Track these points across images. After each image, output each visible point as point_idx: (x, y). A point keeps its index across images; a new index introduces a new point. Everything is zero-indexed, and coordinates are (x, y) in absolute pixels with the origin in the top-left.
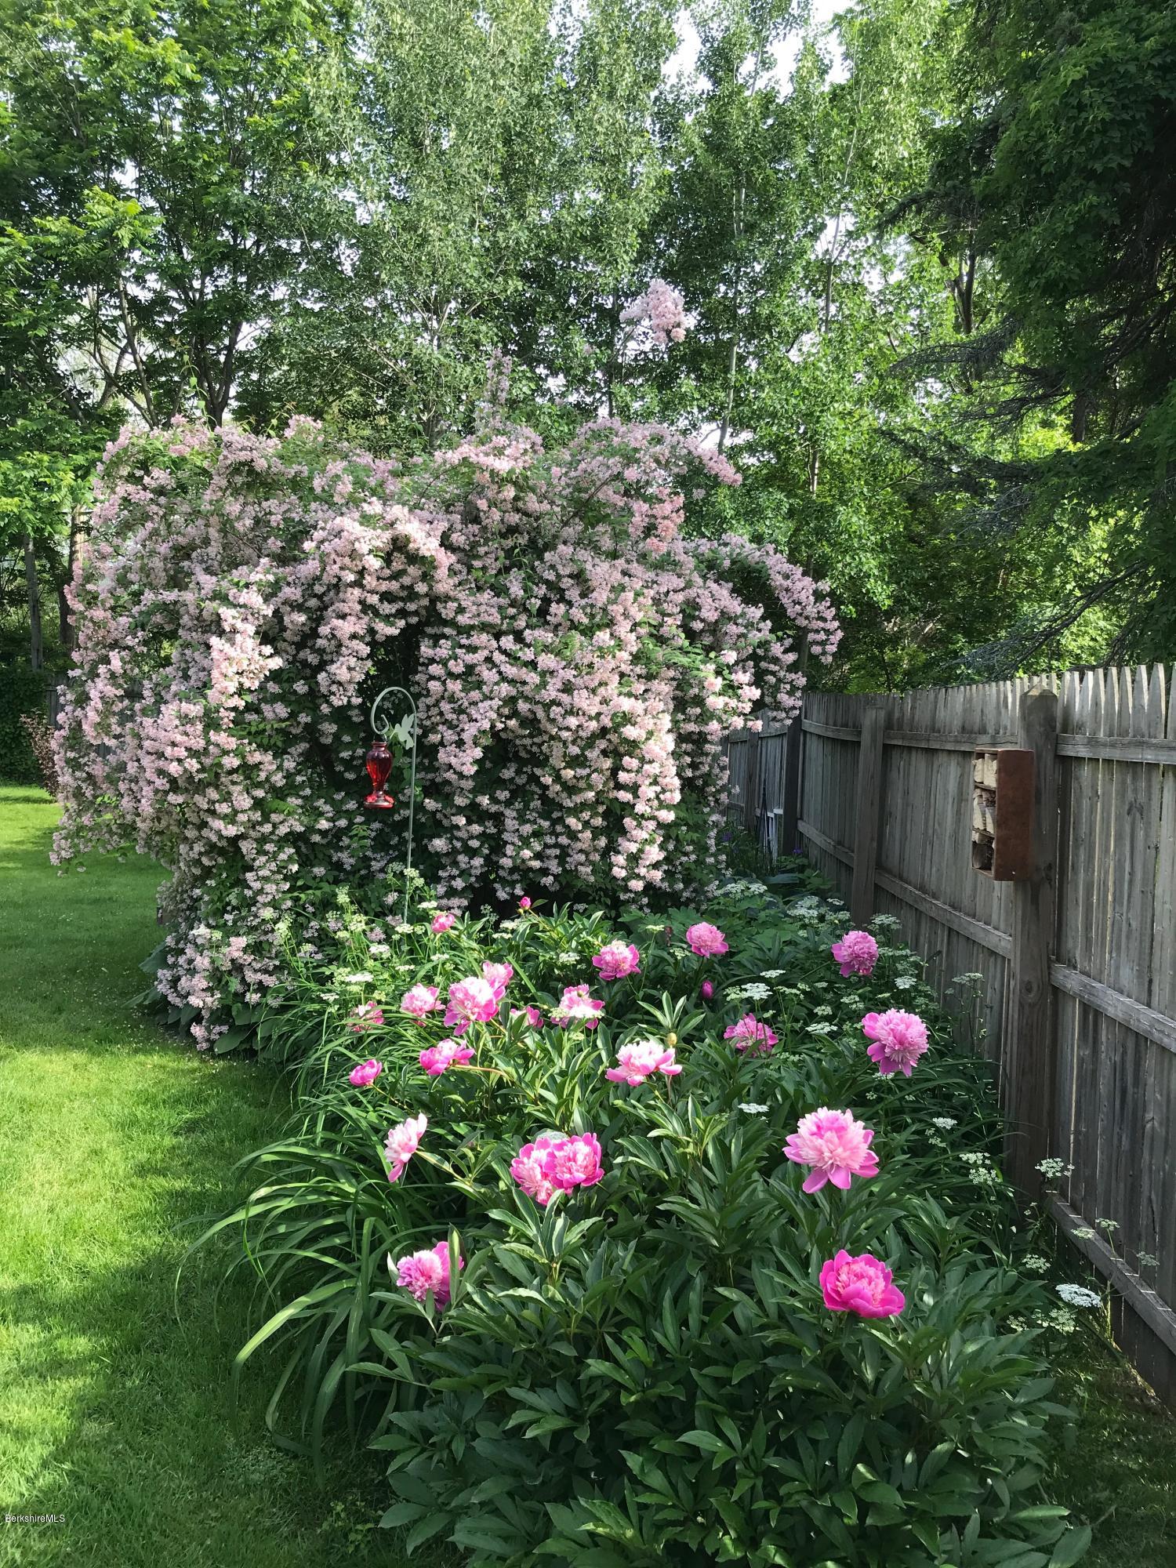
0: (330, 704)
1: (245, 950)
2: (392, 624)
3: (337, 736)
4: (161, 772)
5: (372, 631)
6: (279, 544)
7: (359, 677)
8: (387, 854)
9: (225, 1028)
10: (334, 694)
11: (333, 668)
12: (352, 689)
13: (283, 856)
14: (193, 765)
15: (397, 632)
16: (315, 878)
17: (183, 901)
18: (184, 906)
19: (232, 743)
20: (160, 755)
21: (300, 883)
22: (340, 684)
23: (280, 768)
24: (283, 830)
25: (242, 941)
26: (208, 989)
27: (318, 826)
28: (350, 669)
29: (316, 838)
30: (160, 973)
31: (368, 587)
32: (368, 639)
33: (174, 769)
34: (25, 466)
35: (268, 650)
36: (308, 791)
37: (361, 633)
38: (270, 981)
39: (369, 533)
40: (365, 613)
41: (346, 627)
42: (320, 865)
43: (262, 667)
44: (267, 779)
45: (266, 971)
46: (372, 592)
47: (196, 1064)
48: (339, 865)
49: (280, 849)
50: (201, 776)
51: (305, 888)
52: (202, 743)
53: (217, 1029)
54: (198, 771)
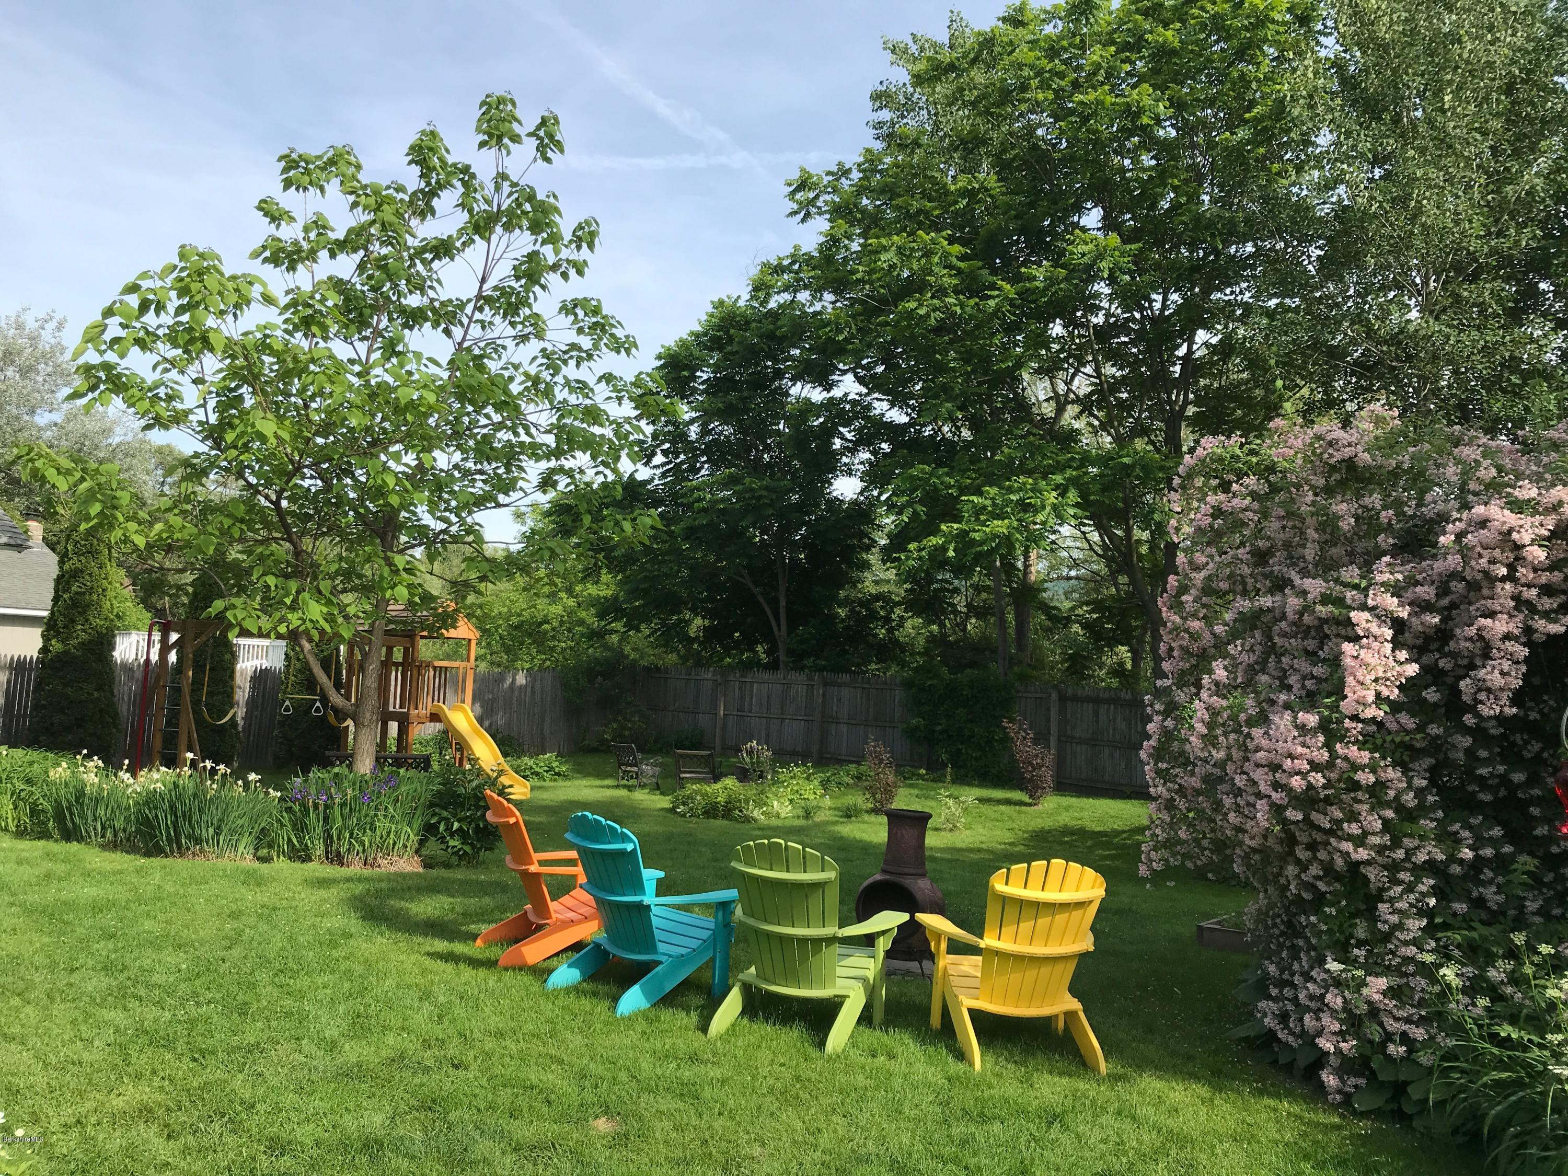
0: (1477, 715)
1: (1384, 994)
2: (1555, 621)
3: (1470, 752)
4: (1276, 786)
5: (1528, 630)
6: (1391, 541)
7: (1516, 683)
8: (1542, 893)
9: (1362, 1082)
10: (1481, 702)
11: (1482, 673)
12: (1505, 697)
13: (1422, 888)
14: (1318, 779)
15: (1563, 629)
16: (1455, 915)
17: (1275, 925)
18: (1277, 932)
19: (1365, 757)
20: (1275, 767)
21: (1438, 920)
22: (1489, 690)
23: (1410, 786)
24: (1421, 857)
25: (1382, 983)
26: (1340, 1033)
27: (1461, 855)
28: (1502, 673)
29: (1456, 869)
30: (1262, 1004)
31: (1523, 580)
32: (1523, 640)
33: (1297, 782)
34: (1010, 490)
35: (1403, 655)
36: (1440, 814)
37: (1516, 632)
38: (1419, 1033)
39: (1527, 520)
40: (1520, 611)
41: (1499, 626)
42: (1460, 901)
43: (1400, 675)
44: (1397, 797)
45: (1408, 1020)
46: (1529, 586)
47: (1337, 1120)
48: (1480, 902)
49: (1418, 880)
50: (1327, 792)
51: (1446, 926)
52: (1326, 756)
53: (1352, 1081)
54: (1324, 787)
